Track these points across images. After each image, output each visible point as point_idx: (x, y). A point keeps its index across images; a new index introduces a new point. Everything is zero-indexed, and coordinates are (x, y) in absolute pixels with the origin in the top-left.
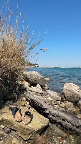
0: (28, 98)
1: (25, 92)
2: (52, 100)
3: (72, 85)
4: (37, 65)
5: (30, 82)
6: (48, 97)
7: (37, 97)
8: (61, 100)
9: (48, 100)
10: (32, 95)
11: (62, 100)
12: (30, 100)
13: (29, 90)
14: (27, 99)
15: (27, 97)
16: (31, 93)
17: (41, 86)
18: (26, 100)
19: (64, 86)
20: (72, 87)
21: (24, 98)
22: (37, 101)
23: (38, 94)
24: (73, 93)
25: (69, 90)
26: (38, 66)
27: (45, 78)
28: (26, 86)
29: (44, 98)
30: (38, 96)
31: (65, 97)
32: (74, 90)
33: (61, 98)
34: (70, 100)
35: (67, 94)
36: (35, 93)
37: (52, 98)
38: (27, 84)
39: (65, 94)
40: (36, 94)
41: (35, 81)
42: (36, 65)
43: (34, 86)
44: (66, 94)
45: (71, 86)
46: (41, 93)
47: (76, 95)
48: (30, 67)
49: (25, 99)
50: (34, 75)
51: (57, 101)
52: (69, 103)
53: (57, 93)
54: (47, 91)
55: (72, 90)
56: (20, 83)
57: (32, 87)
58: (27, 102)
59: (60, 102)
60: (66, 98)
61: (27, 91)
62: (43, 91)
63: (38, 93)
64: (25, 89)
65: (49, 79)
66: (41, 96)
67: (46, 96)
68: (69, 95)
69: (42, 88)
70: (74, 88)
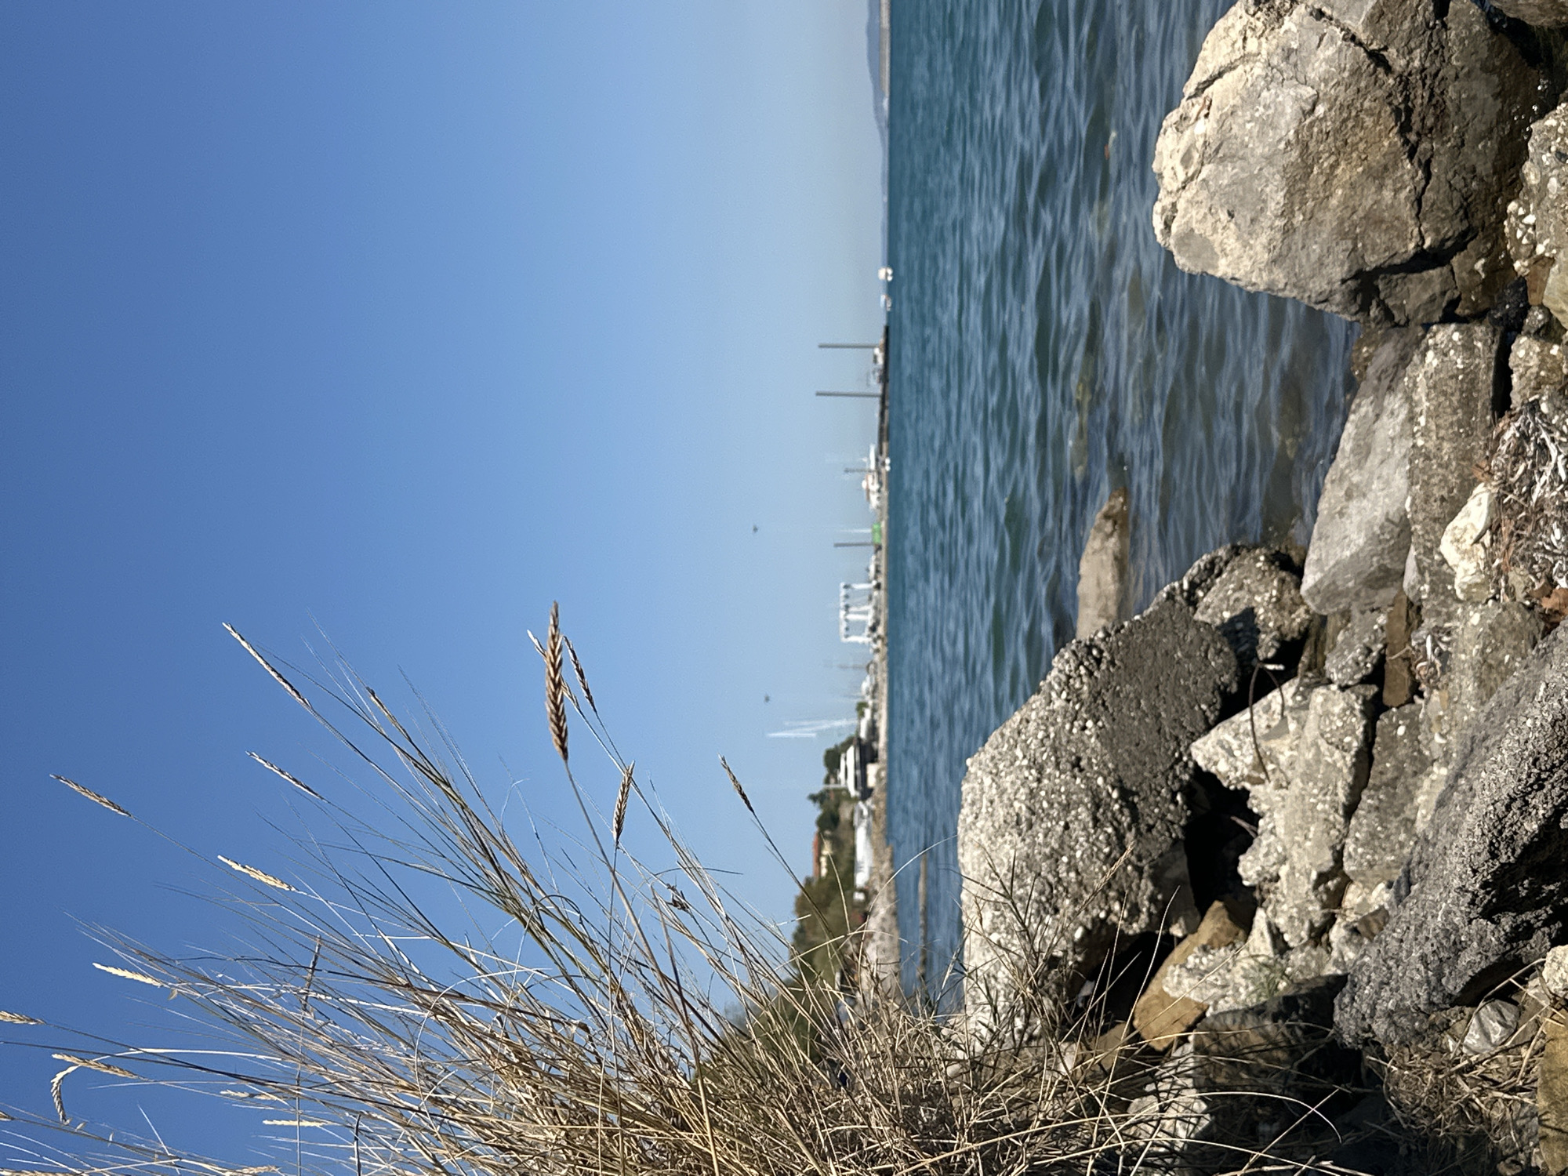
0: (1471, 961)
1: (1346, 1020)
2: (1499, 504)
3: (1203, 128)
4: (833, 760)
5: (1163, 914)
6: (1441, 577)
7: (1440, 772)
8: (1479, 330)
9: (1495, 576)
10: (1402, 887)
11: (1478, 316)
12: (1494, 934)
13: (1319, 935)
14: (1477, 991)
15: (1454, 985)
16: (1380, 896)
17: (1231, 704)
18: (1508, 995)
19: (1223, 268)
20: (1244, 128)
21: (1473, 1039)
22: (1520, 800)
23: (1384, 766)
24: (1349, 116)
25: (1297, 182)
26: (867, 754)
27: (1089, 625)
28: (1245, 994)
29: (1467, 654)
30: (1423, 765)
31: (1424, 260)
32: (1287, 101)
33: (1449, 335)
34: (1482, 156)
35: (1373, 220)
36: (1364, 821)
37: (1454, 505)
38: (1199, 973)
39: (1372, 260)
40: (1396, 808)
41: (1150, 813)
42: (847, 779)
43: (1245, 842)
44: (1379, 238)
45: (1217, 151)
46: (1374, 709)
47: (1378, 58)
48: (882, 907)
49: (1486, 1010)
50: (1022, 825)
51: (1501, 403)
52: (1531, 174)
53: (1364, 408)
54: (1329, 592)
55: (1287, 126)
56: (1192, 1100)
57: (1249, 868)
58: (1532, 990)
59: (1524, 351)
60: (1449, 230)
61: (1338, 984)
62: (1333, 668)
63: (1365, 759)
64: (1289, 1004)
65: (1093, 544)
66: (1433, 703)
67: (1414, 611)
68: (1379, 175)
69: (1267, 684)
70: (1251, 97)
